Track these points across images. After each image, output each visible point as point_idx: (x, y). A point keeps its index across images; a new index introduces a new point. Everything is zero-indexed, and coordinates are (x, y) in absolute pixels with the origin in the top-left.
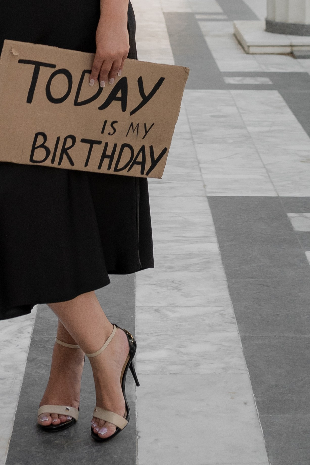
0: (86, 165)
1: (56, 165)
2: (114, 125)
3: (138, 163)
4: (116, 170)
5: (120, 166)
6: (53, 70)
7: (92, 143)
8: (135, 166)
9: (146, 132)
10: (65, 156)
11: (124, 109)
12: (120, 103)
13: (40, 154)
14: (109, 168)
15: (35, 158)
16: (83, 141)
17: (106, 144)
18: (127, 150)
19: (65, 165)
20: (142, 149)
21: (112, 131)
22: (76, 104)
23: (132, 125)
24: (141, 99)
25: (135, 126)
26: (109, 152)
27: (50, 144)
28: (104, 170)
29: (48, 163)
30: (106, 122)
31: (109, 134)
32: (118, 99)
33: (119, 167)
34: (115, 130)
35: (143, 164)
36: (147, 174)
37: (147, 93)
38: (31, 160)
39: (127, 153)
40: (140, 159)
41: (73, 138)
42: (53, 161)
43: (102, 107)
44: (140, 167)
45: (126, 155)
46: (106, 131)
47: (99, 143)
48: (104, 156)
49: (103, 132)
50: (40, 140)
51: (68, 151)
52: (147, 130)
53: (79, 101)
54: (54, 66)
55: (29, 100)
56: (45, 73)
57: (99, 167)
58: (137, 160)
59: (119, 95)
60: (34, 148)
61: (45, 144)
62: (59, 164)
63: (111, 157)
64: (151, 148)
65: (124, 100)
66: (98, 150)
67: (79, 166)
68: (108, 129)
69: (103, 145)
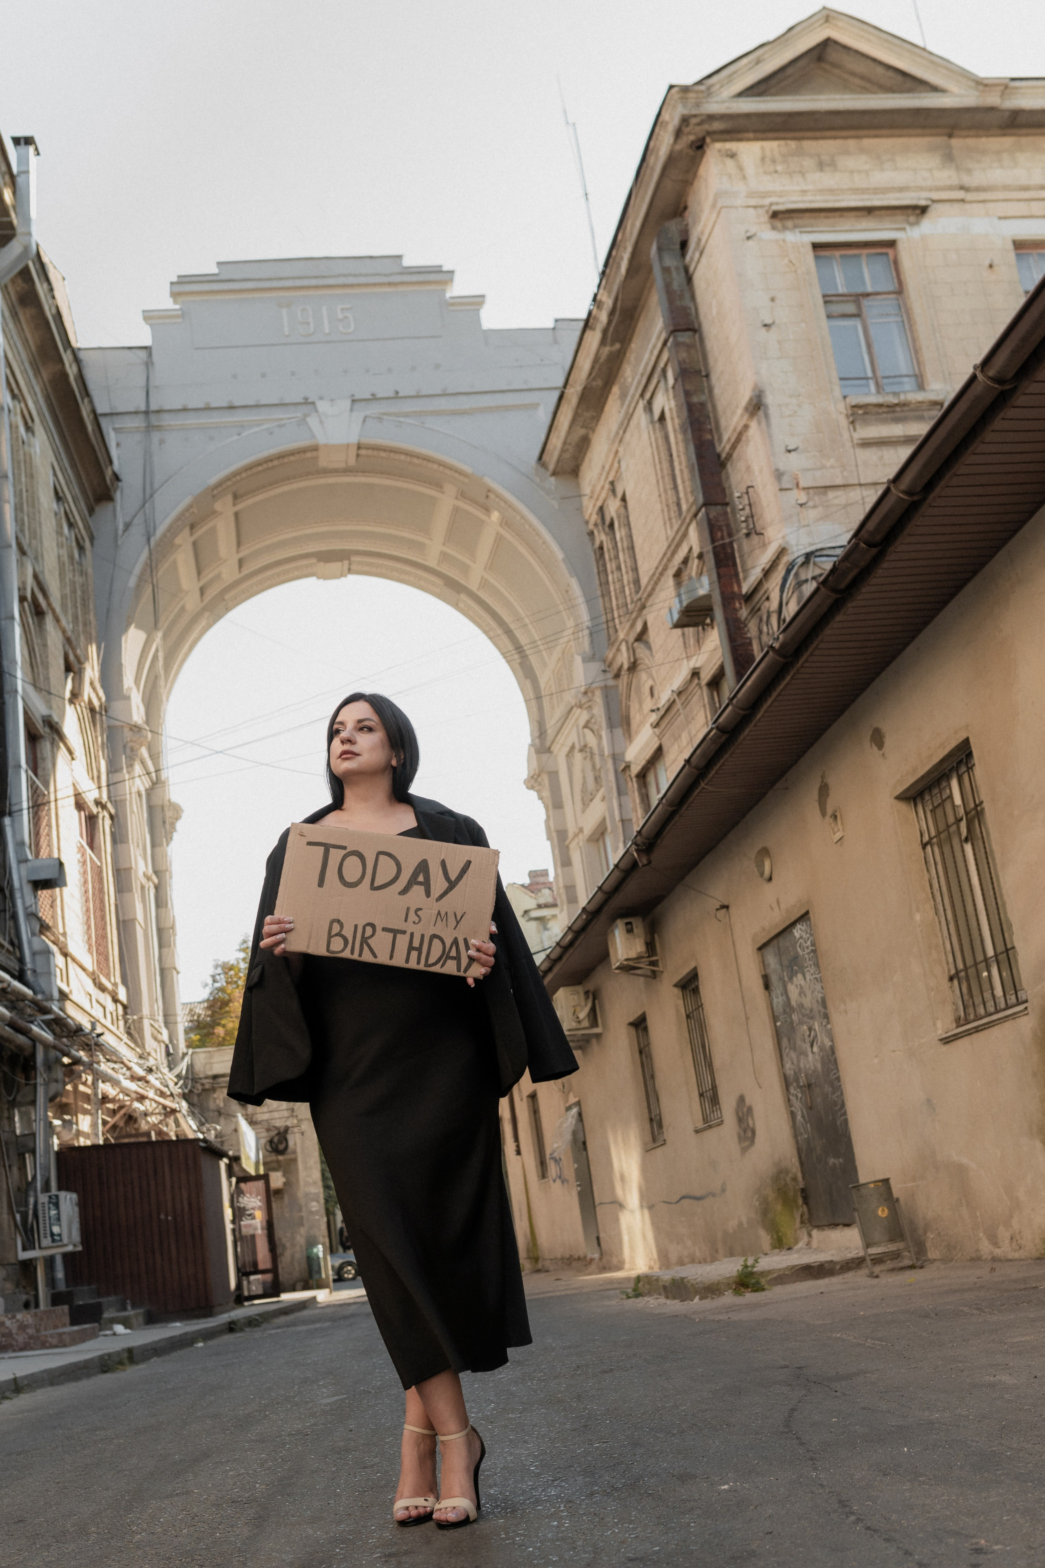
0: (391, 957)
1: (355, 956)
2: (419, 913)
3: (453, 958)
4: (426, 965)
5: (432, 960)
6: (343, 852)
7: (395, 932)
8: (449, 961)
9: (458, 923)
10: (365, 946)
11: (428, 894)
12: (423, 887)
13: (337, 945)
14: (418, 963)
15: (332, 948)
16: (384, 929)
17: (412, 934)
18: (436, 941)
19: (367, 957)
20: (455, 942)
21: (417, 920)
22: (373, 888)
23: (439, 913)
24: (446, 885)
25: (443, 914)
26: (416, 944)
27: (348, 932)
28: (413, 965)
29: (347, 954)
30: (408, 909)
31: (414, 923)
32: (420, 883)
33: (430, 962)
34: (420, 921)
35: (458, 958)
36: (465, 971)
37: (453, 877)
38: (328, 950)
39: (437, 945)
40: (453, 953)
41: (373, 926)
42: (352, 953)
43: (404, 892)
44: (455, 962)
45: (437, 950)
46: (410, 919)
47: (404, 932)
48: (411, 948)
49: (406, 921)
50: (336, 928)
51: (370, 941)
52: (458, 918)
53: (376, 885)
54: (344, 848)
55: (321, 883)
56: (336, 856)
57: (407, 961)
58: (451, 955)
59: (421, 878)
60: (330, 937)
61: (343, 933)
62: (360, 955)
63: (419, 949)
64: (466, 941)
65: (427, 884)
66: (402, 942)
67: (383, 959)
68: (412, 917)
69: (408, 936)
